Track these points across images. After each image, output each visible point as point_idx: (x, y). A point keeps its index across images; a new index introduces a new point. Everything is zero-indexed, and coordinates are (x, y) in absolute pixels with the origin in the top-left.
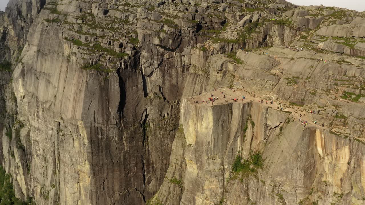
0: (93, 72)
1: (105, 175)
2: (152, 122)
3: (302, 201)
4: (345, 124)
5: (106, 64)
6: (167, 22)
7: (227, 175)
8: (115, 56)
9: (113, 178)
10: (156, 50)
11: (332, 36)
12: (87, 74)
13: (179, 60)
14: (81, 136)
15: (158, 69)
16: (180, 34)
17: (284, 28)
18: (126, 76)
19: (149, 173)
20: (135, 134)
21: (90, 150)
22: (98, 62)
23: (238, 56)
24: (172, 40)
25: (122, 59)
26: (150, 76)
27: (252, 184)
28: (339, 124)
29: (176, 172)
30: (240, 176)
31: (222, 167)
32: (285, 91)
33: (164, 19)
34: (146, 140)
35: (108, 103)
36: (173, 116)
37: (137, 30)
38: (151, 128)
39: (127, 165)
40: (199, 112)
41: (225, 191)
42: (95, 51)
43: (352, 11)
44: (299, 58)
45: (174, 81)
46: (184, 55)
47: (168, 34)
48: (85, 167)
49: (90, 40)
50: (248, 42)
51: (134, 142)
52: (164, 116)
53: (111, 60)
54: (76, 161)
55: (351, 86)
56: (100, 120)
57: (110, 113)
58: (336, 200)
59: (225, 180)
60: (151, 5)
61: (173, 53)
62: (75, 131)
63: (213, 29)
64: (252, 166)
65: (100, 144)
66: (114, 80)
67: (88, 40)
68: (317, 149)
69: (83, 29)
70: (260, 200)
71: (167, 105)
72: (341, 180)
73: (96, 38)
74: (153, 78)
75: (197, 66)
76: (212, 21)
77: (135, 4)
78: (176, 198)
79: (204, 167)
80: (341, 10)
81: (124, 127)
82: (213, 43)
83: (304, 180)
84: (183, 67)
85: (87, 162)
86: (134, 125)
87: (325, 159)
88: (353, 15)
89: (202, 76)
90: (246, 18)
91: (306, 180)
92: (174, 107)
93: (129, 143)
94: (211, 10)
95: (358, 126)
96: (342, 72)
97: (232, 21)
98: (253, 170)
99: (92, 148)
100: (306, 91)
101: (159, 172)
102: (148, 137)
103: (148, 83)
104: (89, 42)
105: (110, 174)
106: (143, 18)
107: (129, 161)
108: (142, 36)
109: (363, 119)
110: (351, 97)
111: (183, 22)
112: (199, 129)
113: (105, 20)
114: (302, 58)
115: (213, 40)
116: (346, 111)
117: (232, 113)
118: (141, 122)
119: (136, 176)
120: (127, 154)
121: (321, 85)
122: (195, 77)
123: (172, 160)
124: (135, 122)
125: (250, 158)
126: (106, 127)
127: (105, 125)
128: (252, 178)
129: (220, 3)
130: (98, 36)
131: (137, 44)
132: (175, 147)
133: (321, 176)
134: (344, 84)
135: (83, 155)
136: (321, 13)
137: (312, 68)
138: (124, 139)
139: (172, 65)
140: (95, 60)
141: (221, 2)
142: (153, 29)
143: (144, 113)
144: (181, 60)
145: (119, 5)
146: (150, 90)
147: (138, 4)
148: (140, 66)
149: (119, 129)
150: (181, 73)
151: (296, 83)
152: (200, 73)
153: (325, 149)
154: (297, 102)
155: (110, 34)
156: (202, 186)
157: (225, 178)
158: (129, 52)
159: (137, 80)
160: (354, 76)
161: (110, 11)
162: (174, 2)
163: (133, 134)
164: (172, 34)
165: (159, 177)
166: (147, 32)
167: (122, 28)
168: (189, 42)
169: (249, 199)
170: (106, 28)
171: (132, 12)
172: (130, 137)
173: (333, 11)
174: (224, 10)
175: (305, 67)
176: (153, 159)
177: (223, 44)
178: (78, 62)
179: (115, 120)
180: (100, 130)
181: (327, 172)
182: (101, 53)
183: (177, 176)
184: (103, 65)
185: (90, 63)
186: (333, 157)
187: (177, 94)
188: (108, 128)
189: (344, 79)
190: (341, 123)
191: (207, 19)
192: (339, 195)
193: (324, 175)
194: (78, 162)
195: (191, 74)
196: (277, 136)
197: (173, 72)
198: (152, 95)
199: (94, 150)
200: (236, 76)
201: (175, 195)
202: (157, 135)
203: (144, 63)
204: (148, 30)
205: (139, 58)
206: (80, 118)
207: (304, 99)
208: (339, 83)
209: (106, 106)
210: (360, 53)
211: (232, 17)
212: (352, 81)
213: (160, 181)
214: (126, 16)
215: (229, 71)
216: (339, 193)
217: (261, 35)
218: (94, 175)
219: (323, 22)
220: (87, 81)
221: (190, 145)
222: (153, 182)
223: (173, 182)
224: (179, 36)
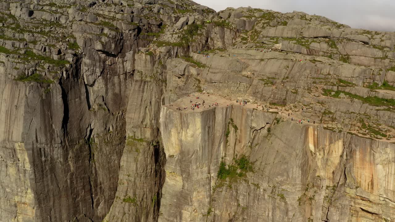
0: (32, 84)
1: (51, 203)
2: (97, 137)
3: (300, 198)
4: (333, 120)
5: (46, 74)
6: (106, 24)
7: (213, 184)
8: (55, 64)
9: (60, 205)
10: (98, 56)
11: (282, 37)
12: (26, 87)
13: (121, 66)
14: (19, 161)
15: (101, 77)
16: (122, 37)
17: (224, 29)
18: (68, 87)
19: (96, 195)
20: (81, 152)
21: (33, 176)
22: (35, 72)
23: (197, 60)
24: (115, 44)
25: (63, 68)
26: (92, 85)
27: (242, 188)
28: (328, 120)
29: (129, 190)
30: (228, 183)
31: (209, 175)
32: (263, 92)
33: (101, 21)
34: (92, 158)
35: (51, 118)
36: (119, 129)
37: (74, 33)
38: (97, 144)
39: (74, 189)
40: (185, 119)
41: (212, 200)
42: (28, 60)
43: (278, 13)
44: (269, 59)
45: (117, 91)
46: (126, 61)
47: (110, 38)
48: (26, 197)
49: (18, 46)
50: (191, 44)
51: (80, 161)
52: (109, 130)
53: (50, 69)
54: (12, 191)
55: (329, 84)
56: (43, 140)
57: (53, 131)
58: (329, 193)
59: (212, 189)
60: (82, 6)
61: (115, 58)
62: (10, 155)
63: (152, 31)
64: (239, 171)
65: (44, 168)
66: (56, 92)
67: (15, 46)
68: (309, 146)
69: (5, 34)
70: (253, 204)
71: (111, 117)
72: (333, 173)
73: (26, 44)
74: (95, 87)
75: (143, 72)
76: (149, 23)
77: (62, 5)
78: (132, 218)
79: (193, 177)
80: (268, 12)
81: (69, 145)
82: (158, 46)
83: (301, 177)
84: (126, 74)
85: (29, 191)
86: (79, 142)
87: (317, 154)
88: (280, 17)
89: (151, 83)
90: (182, 20)
91: (303, 176)
92: (118, 119)
93: (76, 163)
94: (146, 12)
95: (347, 120)
96: (318, 71)
97: (168, 23)
98: (241, 175)
99: (35, 172)
100: (287, 91)
101: (107, 193)
102: (94, 155)
103: (91, 94)
104: (18, 49)
105: (57, 201)
106: (79, 20)
107: (76, 183)
108: (83, 41)
109: (350, 113)
110: (330, 93)
111: (124, 24)
112: (183, 138)
113: (32, 23)
114: (273, 58)
115: (156, 44)
116: (332, 107)
117: (215, 118)
118: (86, 138)
119: (84, 201)
120: (74, 177)
121: (302, 83)
122: (142, 84)
123: (122, 176)
124: (79, 138)
125: (234, 163)
126: (50, 148)
127: (49, 145)
128: (241, 183)
129: (152, 4)
130: (28, 41)
131: (78, 50)
132: (125, 162)
133: (315, 171)
134: (322, 82)
135: (23, 183)
136: (253, 14)
137: (287, 69)
138: (69, 159)
139: (114, 73)
140: (31, 69)
141: (154, 3)
142: (93, 32)
143: (88, 127)
144: (124, 67)
145: (44, 5)
146: (93, 101)
147: (65, 5)
148: (82, 75)
149: (63, 148)
150: (124, 80)
151: (273, 84)
152: (148, 79)
153: (318, 145)
154: (278, 102)
155: (43, 39)
156: (190, 198)
157: (211, 186)
158: (70, 59)
159: (80, 91)
160: (329, 74)
161: (34, 12)
162: (105, 2)
163: (79, 152)
164: (114, 37)
165: (107, 198)
166: (87, 36)
167: (56, 32)
168: (131, 46)
169: (239, 205)
170: (36, 32)
171: (62, 14)
172: (75, 156)
173: (263, 13)
174: (159, 11)
175: (280, 67)
176: (100, 179)
177: (168, 47)
178: (8, 72)
179: (59, 138)
180: (43, 152)
181: (319, 167)
182: (36, 61)
183: (131, 194)
184: (41, 75)
185: (25, 73)
186: (326, 152)
187: (120, 104)
188: (51, 148)
189: (321, 77)
190: (330, 119)
191: (145, 21)
192: (332, 188)
193: (318, 170)
194: (15, 192)
195: (137, 81)
196: (266, 137)
197: (116, 79)
198: (95, 107)
199: (37, 175)
200: (201, 80)
201: (131, 215)
202: (103, 152)
203: (86, 71)
204: (88, 33)
205: (80, 66)
206: (20, 140)
207: (285, 99)
208: (317, 81)
209: (49, 121)
210: (316, 52)
211: (168, 19)
212: (327, 79)
213: (110, 202)
214: (57, 18)
215: (192, 75)
216: (331, 185)
217: (204, 38)
218: (39, 206)
219: (257, 24)
220: (26, 95)
221: (172, 156)
222: (102, 205)
223: (127, 202)
224: (121, 39)
